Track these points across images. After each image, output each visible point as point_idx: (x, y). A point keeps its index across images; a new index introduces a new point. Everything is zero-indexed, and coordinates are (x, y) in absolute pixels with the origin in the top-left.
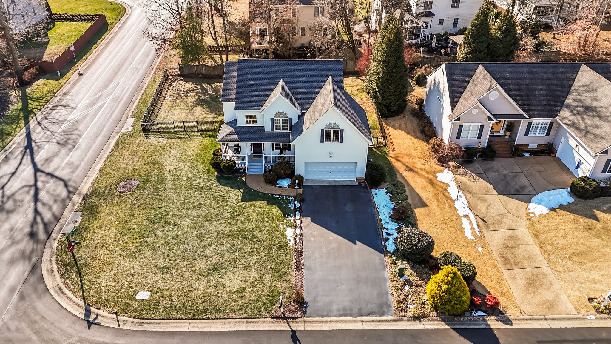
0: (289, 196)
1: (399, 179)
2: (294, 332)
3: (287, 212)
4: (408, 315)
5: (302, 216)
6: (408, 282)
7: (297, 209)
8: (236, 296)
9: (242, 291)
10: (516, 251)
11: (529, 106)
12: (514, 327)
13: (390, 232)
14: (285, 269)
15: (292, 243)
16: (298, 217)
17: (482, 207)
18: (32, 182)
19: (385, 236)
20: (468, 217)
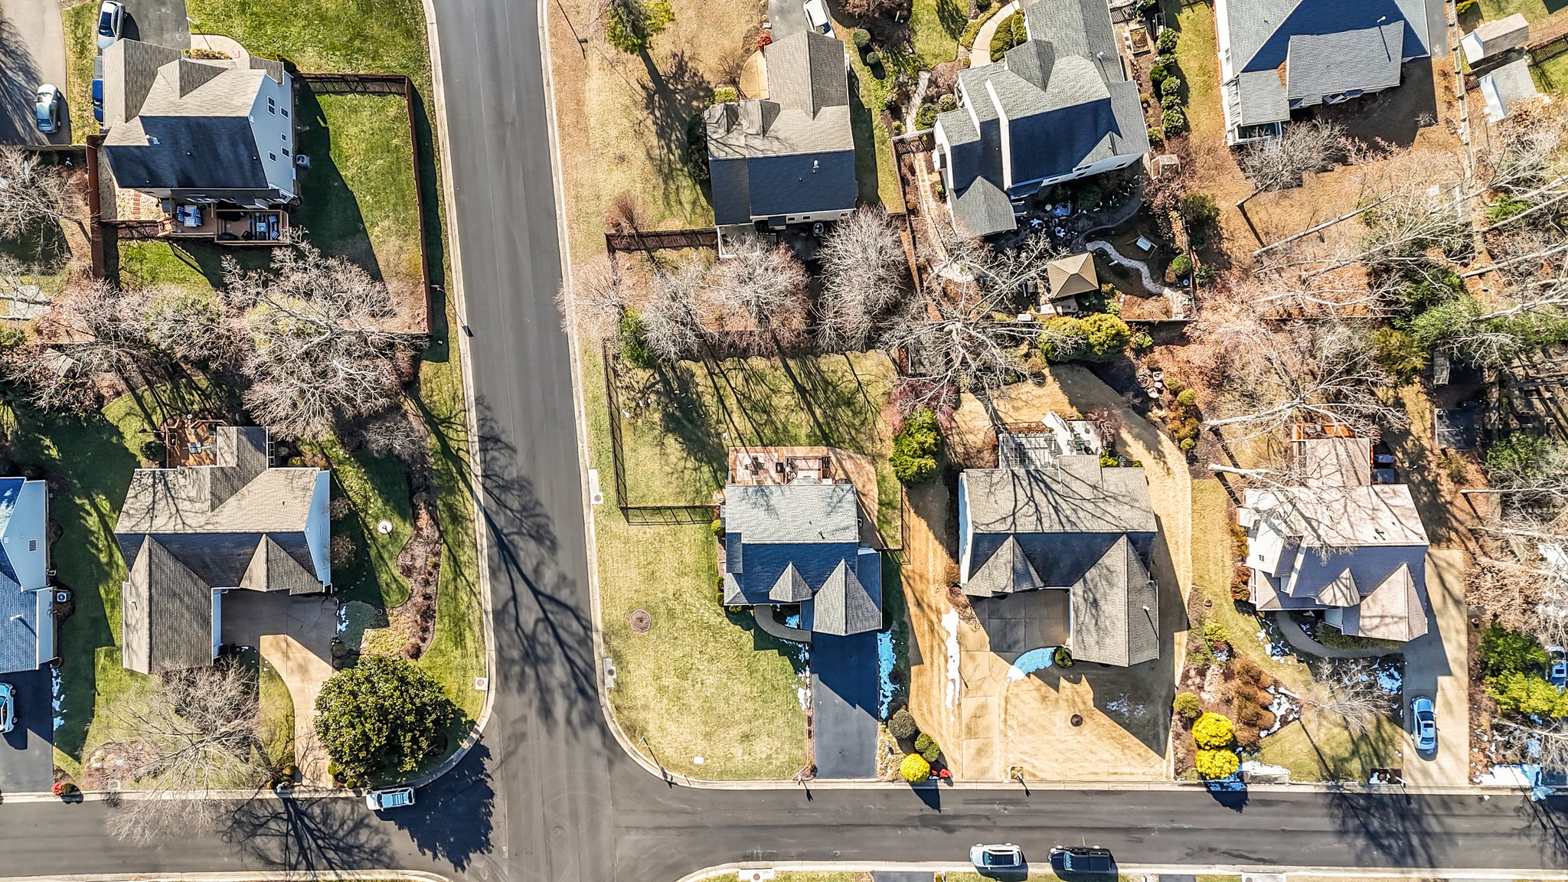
0: (799, 643)
1: (906, 619)
2: (808, 791)
3: (798, 667)
4: (886, 778)
5: (812, 672)
6: (891, 750)
7: (807, 662)
8: (765, 763)
9: (769, 757)
10: (980, 721)
11: (1049, 577)
12: (954, 788)
13: (886, 694)
14: (800, 737)
15: (804, 707)
16: (808, 674)
17: (969, 670)
18: (541, 615)
19: (881, 698)
20: (953, 681)
